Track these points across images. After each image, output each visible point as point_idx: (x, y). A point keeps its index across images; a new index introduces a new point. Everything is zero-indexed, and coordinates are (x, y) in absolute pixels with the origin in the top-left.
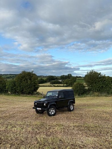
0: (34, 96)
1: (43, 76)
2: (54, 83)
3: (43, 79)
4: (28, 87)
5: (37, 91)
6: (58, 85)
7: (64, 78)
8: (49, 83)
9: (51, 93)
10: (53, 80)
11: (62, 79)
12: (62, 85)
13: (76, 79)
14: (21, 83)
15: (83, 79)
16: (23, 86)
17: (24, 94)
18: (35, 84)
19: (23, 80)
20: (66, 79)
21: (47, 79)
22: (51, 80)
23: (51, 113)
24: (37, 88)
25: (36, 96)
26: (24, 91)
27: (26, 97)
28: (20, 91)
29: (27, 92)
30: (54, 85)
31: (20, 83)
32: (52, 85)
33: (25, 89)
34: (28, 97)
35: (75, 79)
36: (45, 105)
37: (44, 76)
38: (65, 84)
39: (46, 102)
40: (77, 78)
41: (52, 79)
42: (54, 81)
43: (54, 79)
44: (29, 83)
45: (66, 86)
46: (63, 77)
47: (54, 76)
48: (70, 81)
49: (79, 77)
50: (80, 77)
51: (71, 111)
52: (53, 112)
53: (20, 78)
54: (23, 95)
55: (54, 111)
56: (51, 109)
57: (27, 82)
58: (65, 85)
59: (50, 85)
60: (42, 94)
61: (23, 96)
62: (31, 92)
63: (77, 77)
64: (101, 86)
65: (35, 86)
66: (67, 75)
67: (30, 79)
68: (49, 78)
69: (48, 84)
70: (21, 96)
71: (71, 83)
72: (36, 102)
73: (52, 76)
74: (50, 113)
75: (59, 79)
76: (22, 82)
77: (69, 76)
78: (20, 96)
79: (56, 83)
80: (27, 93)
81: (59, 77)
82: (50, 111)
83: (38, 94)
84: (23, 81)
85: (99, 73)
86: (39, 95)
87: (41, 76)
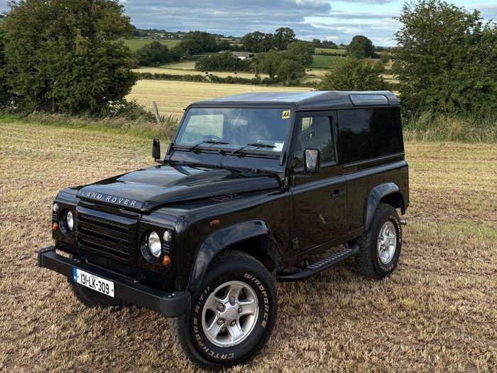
0: (108, 126)
1: (163, 31)
2: (215, 67)
3: (163, 43)
4: (75, 72)
5: (128, 98)
6: (233, 75)
7: (261, 44)
8: (192, 65)
9: (220, 118)
10: (210, 50)
11: (249, 50)
12: (251, 76)
13: (312, 52)
14: (38, 52)
15: (343, 51)
16: (49, 66)
17: (49, 110)
18: (116, 61)
19: (48, 32)
20: (268, 50)
21: (181, 44)
22: (200, 52)
23: (224, 334)
24: (128, 81)
25: (121, 125)
26: (53, 94)
27: (62, 130)
28: (28, 91)
29: (69, 101)
30: (214, 74)
31: (30, 46)
32: (203, 74)
33: (60, 85)
34: (72, 126)
35: (306, 53)
36: (156, 247)
37: (167, 34)
38: (263, 72)
39: (172, 220)
40: (318, 50)
41: (204, 47)
42: (216, 55)
43: (216, 49)
44: (79, 50)
45: (267, 83)
46: (254, 43)
47: (215, 35)
48: (284, 58)
49: (326, 42)
50: (330, 45)
51: (380, 273)
52: (243, 320)
53: (32, 19)
54: (45, 117)
55: (251, 307)
56: (221, 294)
57: (70, 47)
58: (263, 76)
59: (197, 73)
60: (150, 118)
61: (45, 123)
62: (93, 101)
63: (317, 43)
64: (479, 84)
65: (113, 67)
66: (274, 32)
67: (90, 32)
68: (191, 43)
69: (187, 68)
70: (35, 120)
71: (292, 69)
72: (73, 209)
73: (204, 34)
74: (212, 331)
75: (236, 49)
76: (43, 43)
77: (283, 39)
78: (27, 121)
79: (224, 68)
80: (67, 106)
81: (234, 39)
82: (210, 315)
83: (132, 112)
84: (45, 40)
85: (472, 12)
86: (133, 118)
87: (156, 31)
